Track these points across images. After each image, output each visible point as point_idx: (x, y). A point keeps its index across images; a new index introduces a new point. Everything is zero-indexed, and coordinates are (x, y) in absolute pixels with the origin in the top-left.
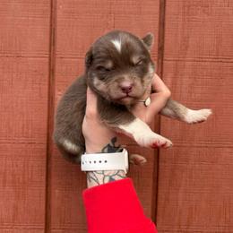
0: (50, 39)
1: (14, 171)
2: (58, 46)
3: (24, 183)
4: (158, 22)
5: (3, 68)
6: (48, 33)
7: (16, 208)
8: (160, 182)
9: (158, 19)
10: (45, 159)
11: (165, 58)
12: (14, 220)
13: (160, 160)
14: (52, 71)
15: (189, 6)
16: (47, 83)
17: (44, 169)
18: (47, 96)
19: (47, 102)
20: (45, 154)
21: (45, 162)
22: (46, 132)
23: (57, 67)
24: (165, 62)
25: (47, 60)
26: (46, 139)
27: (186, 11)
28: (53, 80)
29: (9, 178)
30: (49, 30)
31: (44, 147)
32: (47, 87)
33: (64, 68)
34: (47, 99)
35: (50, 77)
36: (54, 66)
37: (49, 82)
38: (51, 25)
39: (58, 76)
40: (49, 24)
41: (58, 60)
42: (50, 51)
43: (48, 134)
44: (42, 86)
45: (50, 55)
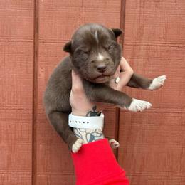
0: (35, 28)
1: (7, 130)
2: (40, 33)
3: (15, 139)
6: (33, 22)
7: (9, 159)
10: (31, 121)
11: (125, 43)
12: (8, 167)
14: (36, 53)
15: (144, 2)
16: (32, 62)
17: (31, 129)
18: (32, 73)
19: (32, 77)
20: (31, 117)
22: (32, 100)
25: (32, 43)
26: (32, 106)
27: (142, 5)
28: (37, 59)
29: (4, 136)
30: (33, 20)
31: (31, 112)
32: (32, 65)
33: (46, 50)
34: (32, 75)
35: (34, 57)
38: (35, 16)
39: (41, 57)
40: (33, 15)
41: (41, 44)
42: (34, 37)
43: (34, 102)
44: (28, 65)
45: (34, 40)
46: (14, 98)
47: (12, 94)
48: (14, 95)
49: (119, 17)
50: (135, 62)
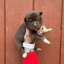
0: (5, 14)
10: (4, 45)
16: (4, 25)
18: (4, 29)
22: (4, 38)
23: (6, 21)
27: (40, 6)
28: (6, 25)
31: (4, 42)
32: (4, 26)
33: (8, 21)
34: (4, 30)
35: (5, 24)
43: (5, 39)
44: (3, 26)
45: (5, 18)
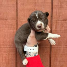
0: (16, 14)
1: (5, 56)
4: (51, 8)
5: (1, 23)
8: (51, 58)
9: (51, 7)
11: (53, 20)
13: (52, 52)
14: (17, 24)
15: (60, 3)
17: (15, 55)
21: (15, 53)
24: (53, 21)
25: (15, 20)
29: (4, 58)
30: (15, 11)
33: (21, 23)
36: (18, 22)
37: (16, 27)
39: (19, 26)
41: (19, 21)
42: (16, 18)
46: (8, 43)
47: (7, 41)
48: (8, 41)
49: (50, 9)
50: (57, 27)
